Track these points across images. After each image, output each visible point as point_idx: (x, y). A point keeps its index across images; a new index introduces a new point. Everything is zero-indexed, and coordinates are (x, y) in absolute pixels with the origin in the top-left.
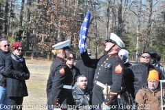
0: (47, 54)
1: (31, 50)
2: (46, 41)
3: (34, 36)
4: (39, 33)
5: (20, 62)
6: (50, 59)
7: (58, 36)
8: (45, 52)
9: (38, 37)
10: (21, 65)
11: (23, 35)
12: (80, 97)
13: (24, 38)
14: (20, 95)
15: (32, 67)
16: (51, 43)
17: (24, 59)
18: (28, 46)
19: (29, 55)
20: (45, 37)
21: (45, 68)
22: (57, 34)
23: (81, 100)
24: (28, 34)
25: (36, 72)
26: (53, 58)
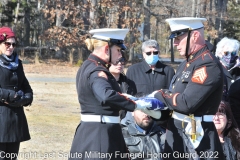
0: (67, 53)
1: (35, 45)
2: (66, 24)
3: (40, 15)
4: (50, 8)
5: (13, 70)
6: (75, 62)
7: (92, 14)
8: (64, 49)
9: (49, 15)
10: (15, 76)
11: (17, 12)
12: (137, 140)
13: (19, 18)
14: (13, 139)
15: (38, 80)
16: (76, 30)
17: (20, 62)
18: (28, 36)
19: (30, 53)
20: (63, 16)
21: (65, 82)
22: (88, 10)
23: (140, 147)
24: (27, 10)
25: (46, 91)
26: (80, 61)
